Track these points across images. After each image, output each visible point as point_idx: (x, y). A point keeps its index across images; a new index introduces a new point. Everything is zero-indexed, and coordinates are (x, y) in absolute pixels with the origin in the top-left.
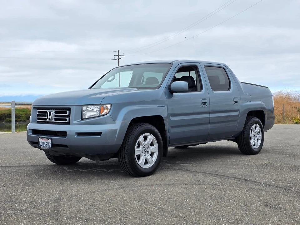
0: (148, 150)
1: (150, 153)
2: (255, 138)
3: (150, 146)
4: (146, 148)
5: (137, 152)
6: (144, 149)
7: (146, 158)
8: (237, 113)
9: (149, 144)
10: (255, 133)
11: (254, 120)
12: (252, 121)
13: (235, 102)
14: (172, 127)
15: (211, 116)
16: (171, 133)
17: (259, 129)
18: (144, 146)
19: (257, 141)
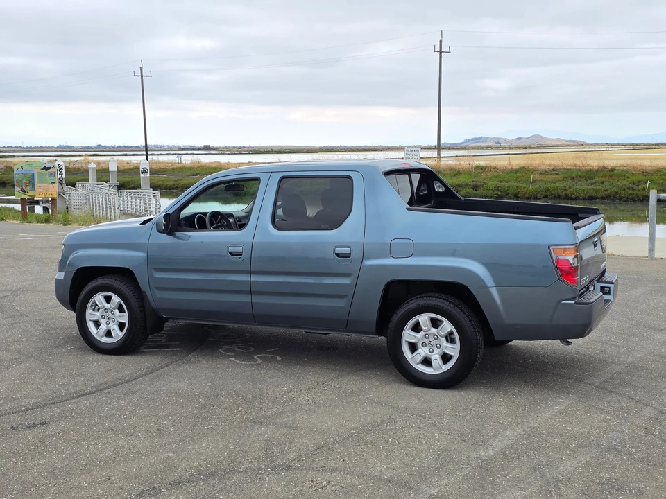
0: (112, 316)
1: (116, 322)
3: (116, 311)
4: (109, 313)
5: (91, 315)
6: (105, 314)
7: (109, 329)
8: (346, 281)
9: (114, 309)
10: (436, 337)
11: (421, 303)
12: (413, 304)
13: (338, 255)
14: (159, 289)
15: (254, 278)
16: (158, 298)
17: (450, 329)
18: (106, 310)
19: (438, 357)
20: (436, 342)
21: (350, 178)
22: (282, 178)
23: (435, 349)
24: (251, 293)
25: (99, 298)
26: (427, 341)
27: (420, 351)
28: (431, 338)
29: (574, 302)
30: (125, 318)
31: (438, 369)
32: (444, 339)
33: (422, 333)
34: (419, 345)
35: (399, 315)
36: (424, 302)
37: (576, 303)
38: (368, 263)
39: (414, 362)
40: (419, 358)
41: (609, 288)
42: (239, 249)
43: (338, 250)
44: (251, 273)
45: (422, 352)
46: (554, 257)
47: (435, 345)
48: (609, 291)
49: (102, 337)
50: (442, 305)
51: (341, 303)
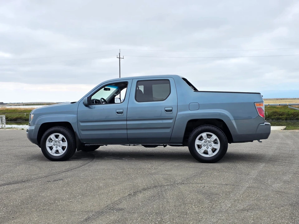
0: (59, 144)
1: (61, 146)
2: (209, 147)
3: (61, 142)
4: (57, 143)
5: (48, 144)
6: (56, 143)
7: (57, 150)
9: (60, 141)
10: (209, 142)
11: (203, 128)
12: (200, 129)
13: (166, 111)
14: (83, 130)
15: (129, 123)
16: (82, 134)
17: (215, 138)
18: (56, 142)
19: (210, 150)
20: (210, 144)
21: (168, 80)
22: (138, 81)
24: (127, 129)
25: (52, 136)
26: (206, 144)
28: (207, 143)
29: (264, 124)
30: (66, 144)
31: (211, 155)
32: (213, 142)
33: (204, 141)
34: (202, 146)
35: (194, 134)
36: (204, 128)
38: (179, 113)
40: (203, 151)
42: (121, 111)
43: (166, 109)
44: (127, 120)
45: (204, 148)
46: (256, 107)
49: (54, 154)
50: (212, 128)
51: (168, 131)
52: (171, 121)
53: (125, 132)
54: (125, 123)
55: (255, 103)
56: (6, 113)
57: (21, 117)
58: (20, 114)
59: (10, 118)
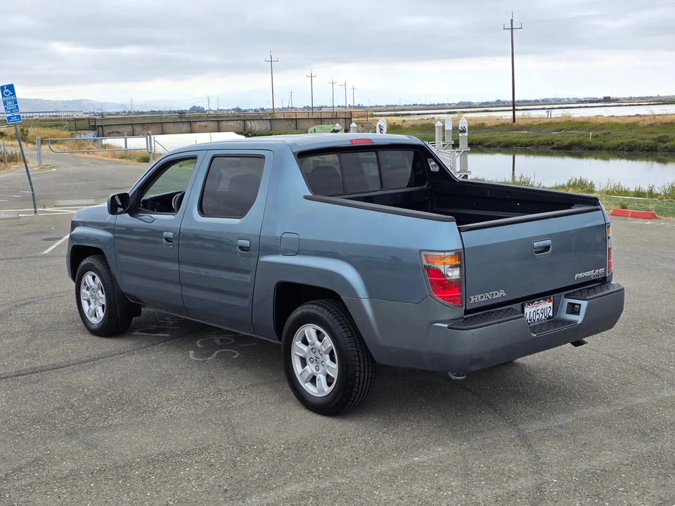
1: (100, 303)
4: (96, 294)
5: (83, 294)
10: (320, 353)
11: (305, 311)
12: (299, 312)
13: (240, 247)
14: (124, 272)
16: (125, 282)
17: (330, 345)
18: (94, 290)
19: (323, 377)
20: (321, 358)
21: (262, 157)
22: (213, 158)
23: (320, 366)
24: (181, 284)
25: (87, 277)
26: (313, 356)
27: (307, 367)
28: (317, 354)
29: (446, 326)
30: (104, 300)
31: (321, 391)
32: (327, 356)
33: (309, 347)
34: (308, 362)
37: (448, 327)
38: (262, 259)
39: (302, 379)
40: (306, 376)
41: (580, 305)
42: (171, 235)
43: (241, 243)
44: (179, 262)
47: (320, 362)
48: (579, 309)
49: (91, 317)
50: (321, 315)
51: (245, 303)
52: (248, 278)
53: (176, 290)
54: (175, 267)
55: (423, 253)
56: (563, 129)
57: (580, 142)
58: (581, 135)
59: (558, 143)
